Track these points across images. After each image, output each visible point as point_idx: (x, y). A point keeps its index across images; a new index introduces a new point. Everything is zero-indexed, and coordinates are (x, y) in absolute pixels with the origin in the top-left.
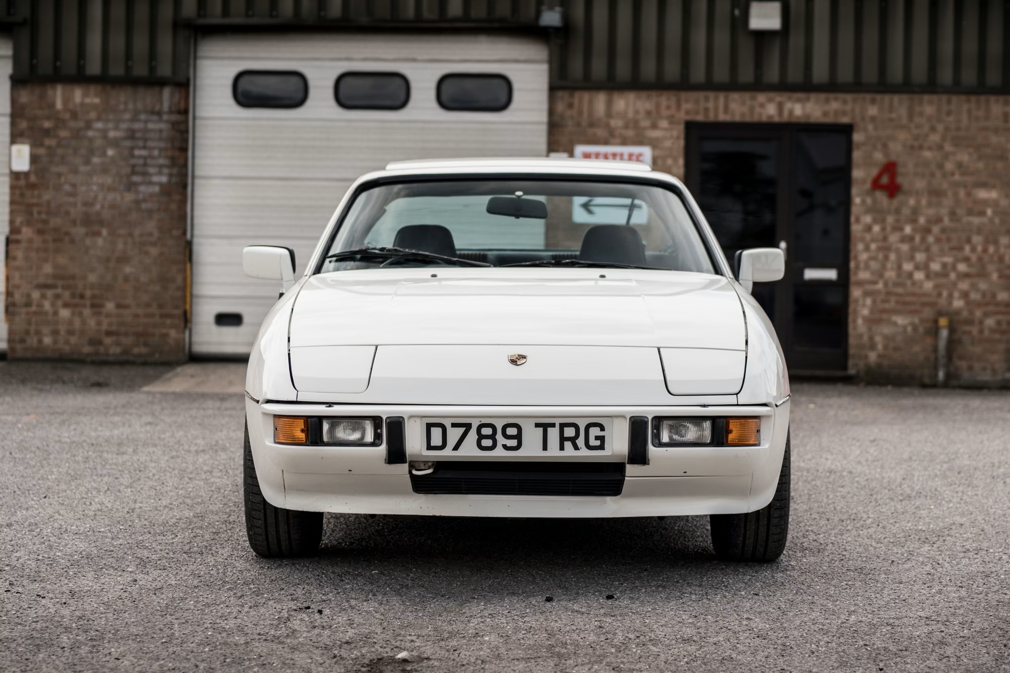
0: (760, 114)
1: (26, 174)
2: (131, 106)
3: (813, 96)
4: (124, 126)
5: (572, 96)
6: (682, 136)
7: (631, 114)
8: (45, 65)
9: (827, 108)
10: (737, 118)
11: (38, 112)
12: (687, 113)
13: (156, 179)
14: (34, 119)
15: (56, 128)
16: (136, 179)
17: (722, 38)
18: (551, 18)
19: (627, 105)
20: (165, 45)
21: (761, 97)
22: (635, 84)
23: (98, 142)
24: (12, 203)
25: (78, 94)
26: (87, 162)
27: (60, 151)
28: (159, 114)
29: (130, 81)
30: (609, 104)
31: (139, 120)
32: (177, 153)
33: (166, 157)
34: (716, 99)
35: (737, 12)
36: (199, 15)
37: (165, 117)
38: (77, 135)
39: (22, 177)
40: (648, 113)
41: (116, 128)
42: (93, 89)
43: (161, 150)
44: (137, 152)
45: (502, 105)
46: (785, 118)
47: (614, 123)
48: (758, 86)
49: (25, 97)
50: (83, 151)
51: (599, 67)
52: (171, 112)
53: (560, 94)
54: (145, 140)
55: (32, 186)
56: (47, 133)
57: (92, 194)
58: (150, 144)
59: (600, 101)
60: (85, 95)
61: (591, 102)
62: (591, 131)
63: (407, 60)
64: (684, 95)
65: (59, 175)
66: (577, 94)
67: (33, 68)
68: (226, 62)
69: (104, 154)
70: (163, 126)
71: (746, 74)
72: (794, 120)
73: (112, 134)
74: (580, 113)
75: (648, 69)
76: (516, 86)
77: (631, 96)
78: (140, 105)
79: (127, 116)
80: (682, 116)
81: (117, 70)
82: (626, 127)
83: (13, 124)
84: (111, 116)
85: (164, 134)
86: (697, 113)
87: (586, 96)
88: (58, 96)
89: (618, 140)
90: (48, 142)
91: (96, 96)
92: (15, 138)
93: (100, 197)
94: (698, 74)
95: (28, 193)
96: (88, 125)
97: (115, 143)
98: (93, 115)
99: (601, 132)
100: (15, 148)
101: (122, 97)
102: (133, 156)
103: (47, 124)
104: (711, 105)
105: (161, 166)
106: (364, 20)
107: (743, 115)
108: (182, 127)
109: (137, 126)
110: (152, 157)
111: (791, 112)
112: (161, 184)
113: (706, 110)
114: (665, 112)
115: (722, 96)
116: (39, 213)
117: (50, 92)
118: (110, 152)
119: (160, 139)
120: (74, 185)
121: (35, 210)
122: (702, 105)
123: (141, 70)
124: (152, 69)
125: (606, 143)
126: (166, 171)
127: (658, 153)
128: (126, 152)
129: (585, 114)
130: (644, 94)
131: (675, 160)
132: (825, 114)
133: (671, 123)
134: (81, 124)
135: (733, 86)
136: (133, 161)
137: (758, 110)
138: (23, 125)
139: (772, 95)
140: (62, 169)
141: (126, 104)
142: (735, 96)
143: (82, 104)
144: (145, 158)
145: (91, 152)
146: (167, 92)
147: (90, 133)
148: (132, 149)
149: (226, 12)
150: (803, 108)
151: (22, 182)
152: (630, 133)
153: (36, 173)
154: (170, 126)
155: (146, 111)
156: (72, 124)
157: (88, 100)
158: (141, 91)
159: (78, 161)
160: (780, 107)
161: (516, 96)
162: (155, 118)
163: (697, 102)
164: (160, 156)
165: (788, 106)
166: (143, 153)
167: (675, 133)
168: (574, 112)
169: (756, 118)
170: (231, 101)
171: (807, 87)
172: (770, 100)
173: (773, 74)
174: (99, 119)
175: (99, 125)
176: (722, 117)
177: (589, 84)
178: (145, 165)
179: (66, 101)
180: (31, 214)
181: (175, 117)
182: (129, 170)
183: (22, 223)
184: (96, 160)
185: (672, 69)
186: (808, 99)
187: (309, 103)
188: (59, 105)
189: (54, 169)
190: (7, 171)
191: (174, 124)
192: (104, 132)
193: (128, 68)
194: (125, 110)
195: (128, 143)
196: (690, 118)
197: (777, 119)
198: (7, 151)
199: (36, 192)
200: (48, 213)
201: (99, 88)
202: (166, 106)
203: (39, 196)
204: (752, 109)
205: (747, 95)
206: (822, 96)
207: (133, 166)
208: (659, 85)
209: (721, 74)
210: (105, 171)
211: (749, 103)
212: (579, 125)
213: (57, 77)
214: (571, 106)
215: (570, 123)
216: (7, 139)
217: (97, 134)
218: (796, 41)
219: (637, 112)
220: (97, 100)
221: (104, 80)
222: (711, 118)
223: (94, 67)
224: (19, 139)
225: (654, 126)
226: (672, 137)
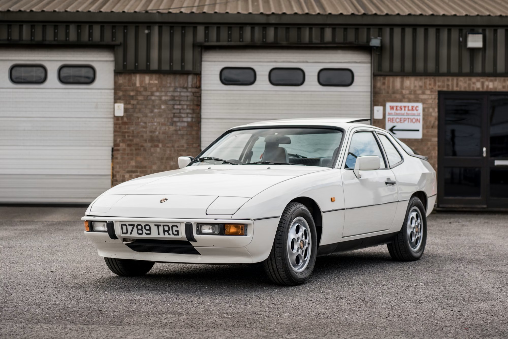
0: (473, 87)
1: (122, 117)
2: (173, 85)
3: (498, 79)
4: (169, 94)
5: (384, 79)
6: (437, 98)
7: (412, 88)
8: (131, 65)
9: (504, 84)
10: (463, 89)
11: (128, 88)
12: (439, 87)
13: (185, 119)
14: (126, 91)
15: (137, 95)
16: (175, 119)
17: (455, 51)
18: (375, 42)
19: (410, 83)
20: (189, 55)
21: (474, 79)
22: (414, 73)
23: (157, 102)
24: (115, 131)
25: (147, 79)
26: (152, 112)
27: (138, 106)
28: (186, 88)
29: (172, 72)
30: (402, 83)
31: (177, 91)
32: (195, 107)
33: (190, 109)
34: (453, 80)
35: (461, 39)
36: (205, 41)
37: (190, 90)
38: (147, 98)
39: (120, 118)
40: (421, 87)
41: (166, 95)
42: (154, 76)
43: (187, 105)
44: (176, 107)
45: (349, 83)
46: (485, 89)
47: (404, 92)
48: (471, 74)
49: (121, 80)
50: (150, 107)
51: (397, 65)
52: (192, 87)
53: (379, 78)
54: (180, 101)
55: (125, 123)
56: (132, 97)
57: (154, 127)
58: (182, 103)
59: (398, 81)
60: (150, 79)
61: (393, 82)
62: (393, 96)
63: (303, 62)
64: (437, 78)
65: (138, 118)
66: (387, 78)
67: (125, 66)
68: (216, 63)
69: (160, 108)
70: (188, 94)
71: (466, 68)
72: (489, 90)
73: (164, 98)
74: (389, 87)
75: (420, 66)
76: (355, 74)
77: (413, 79)
78: (177, 84)
79: (171, 89)
80: (437, 88)
81: (166, 67)
82: (410, 93)
83: (115, 93)
84: (163, 90)
85: (189, 98)
86: (444, 87)
87: (391, 79)
88: (137, 79)
89: (406, 100)
90: (132, 102)
91: (156, 80)
92: (116, 100)
93: (158, 129)
94: (444, 69)
95: (123, 127)
96: (152, 94)
97: (165, 102)
98: (154, 89)
99: (398, 96)
100: (116, 105)
101: (169, 80)
102: (174, 109)
103: (132, 94)
104: (450, 83)
105: (187, 113)
106: (284, 43)
107: (465, 88)
108: (198, 95)
109: (176, 94)
110: (184, 109)
111: (488, 86)
112: (187, 122)
113: (448, 85)
114: (428, 87)
115: (455, 79)
116: (129, 136)
117: (133, 78)
118: (163, 107)
119: (187, 100)
120: (145, 123)
121: (126, 135)
122: (446, 83)
123: (177, 67)
124: (183, 67)
125: (401, 101)
126: (190, 116)
127: (425, 106)
128: (171, 107)
129: (391, 88)
130: (418, 78)
131: (434, 109)
132: (504, 87)
133: (431, 92)
134: (149, 93)
135: (460, 74)
136: (174, 111)
137: (472, 85)
138: (121, 94)
139: (478, 78)
140: (139, 115)
141: (170, 83)
142: (461, 79)
143: (149, 84)
144: (180, 109)
145: (154, 106)
146: (190, 77)
147: (153, 98)
148: (174, 105)
149: (218, 40)
150: (493, 84)
151: (120, 122)
152: (412, 96)
153: (127, 117)
154: (192, 94)
155: (180, 87)
156: (144, 93)
157: (152, 82)
158: (178, 77)
159: (147, 111)
160: (483, 84)
161: (356, 79)
162: (185, 90)
163: (443, 82)
164: (187, 109)
165: (486, 83)
166: (179, 107)
167: (433, 97)
168: (386, 87)
169: (471, 89)
170: (219, 82)
171: (495, 74)
172: (478, 81)
173: (478, 68)
174: (157, 91)
175: (157, 94)
176: (455, 89)
177: (392, 73)
178: (180, 113)
179: (141, 82)
180: (124, 137)
181: (194, 90)
182: (172, 115)
183: (120, 141)
184: (156, 111)
185: (431, 66)
186: (496, 80)
187: (256, 83)
188: (138, 84)
189: (136, 115)
190: (112, 116)
191: (194, 93)
192: (160, 97)
193: (171, 66)
194: (170, 87)
195: (172, 102)
196: (440, 89)
197: (481, 90)
198: (112, 106)
199: (127, 126)
200: (133, 136)
201: (157, 76)
202: (190, 85)
203: (128, 128)
204: (469, 85)
205: (467, 78)
206: (502, 79)
207: (174, 113)
208: (425, 74)
209: (454, 68)
210: (160, 116)
211: (468, 82)
212: (388, 93)
213: (136, 71)
214: (384, 84)
215: (384, 92)
216: (113, 100)
217: (157, 98)
218: (489, 53)
219: (415, 86)
220: (156, 82)
221: (159, 72)
222: (450, 89)
223: (154, 66)
224: (118, 101)
225: (423, 93)
226: (432, 98)
